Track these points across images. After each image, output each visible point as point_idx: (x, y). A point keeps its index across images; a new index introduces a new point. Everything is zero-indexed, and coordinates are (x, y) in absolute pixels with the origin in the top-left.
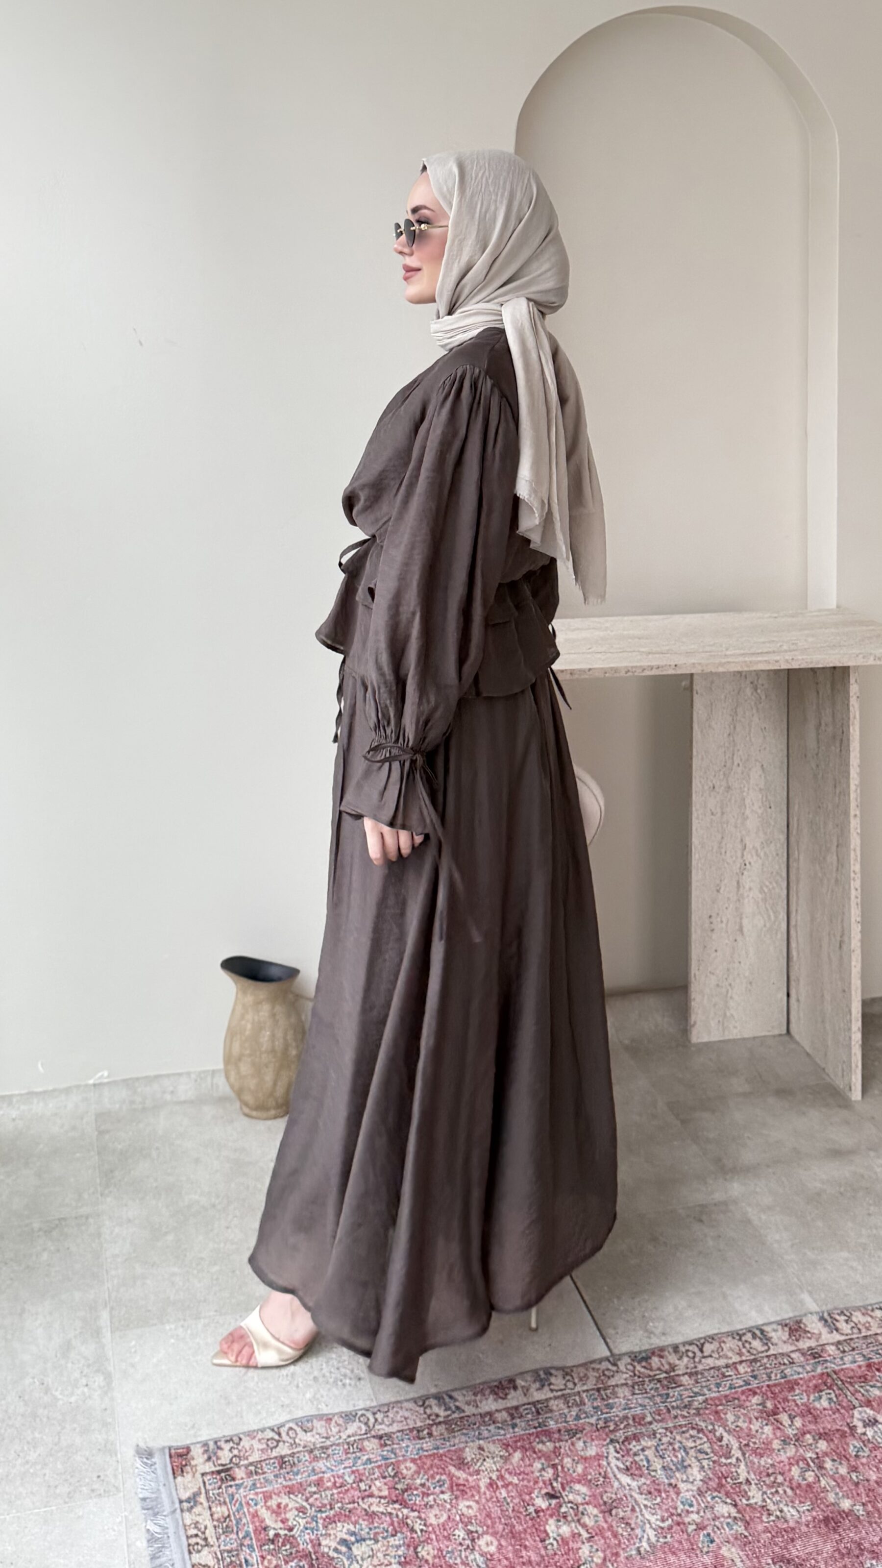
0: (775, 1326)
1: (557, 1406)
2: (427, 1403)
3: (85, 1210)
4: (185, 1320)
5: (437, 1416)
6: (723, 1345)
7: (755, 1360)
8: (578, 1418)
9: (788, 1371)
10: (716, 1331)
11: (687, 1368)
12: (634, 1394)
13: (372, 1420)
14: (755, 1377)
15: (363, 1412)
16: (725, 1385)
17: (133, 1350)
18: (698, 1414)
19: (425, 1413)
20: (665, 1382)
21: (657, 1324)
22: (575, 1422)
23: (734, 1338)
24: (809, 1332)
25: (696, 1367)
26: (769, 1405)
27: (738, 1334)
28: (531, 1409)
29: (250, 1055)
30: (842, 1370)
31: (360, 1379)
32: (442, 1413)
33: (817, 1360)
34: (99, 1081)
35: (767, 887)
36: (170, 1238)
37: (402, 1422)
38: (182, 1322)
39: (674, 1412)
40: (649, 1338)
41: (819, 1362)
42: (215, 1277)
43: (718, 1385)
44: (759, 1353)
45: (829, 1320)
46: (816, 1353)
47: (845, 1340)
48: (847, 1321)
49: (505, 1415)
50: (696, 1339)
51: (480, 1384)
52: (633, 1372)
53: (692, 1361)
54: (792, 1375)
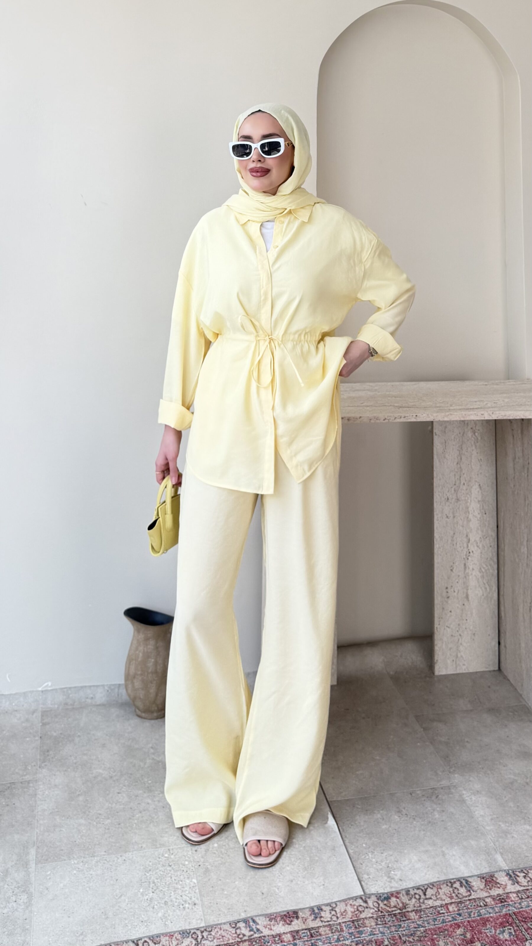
0: (476, 878)
1: (325, 931)
2: (238, 925)
3: (27, 778)
4: (84, 857)
5: (244, 935)
6: (439, 890)
7: (461, 902)
8: (338, 940)
9: (483, 911)
10: (435, 880)
11: (415, 907)
12: (377, 924)
13: (200, 937)
14: (460, 915)
15: (195, 931)
16: (439, 920)
17: (48, 878)
18: (421, 941)
19: (236, 933)
20: (398, 917)
21: (396, 873)
22: (336, 944)
23: (447, 885)
24: (499, 883)
25: (420, 906)
26: (468, 936)
27: (451, 882)
28: (307, 933)
29: (141, 675)
30: (520, 912)
31: (195, 904)
32: (247, 933)
33: (503, 904)
34: (43, 689)
35: (484, 568)
36: (81, 798)
37: (220, 939)
38: (83, 859)
39: (403, 938)
40: (391, 882)
41: (504, 906)
42: (107, 828)
43: (435, 920)
44: (464, 897)
45: (513, 876)
46: (503, 899)
47: (522, 890)
48: (525, 877)
49: (289, 935)
50: (422, 885)
51: (274, 913)
52: (378, 908)
53: (418, 902)
54: (485, 914)
